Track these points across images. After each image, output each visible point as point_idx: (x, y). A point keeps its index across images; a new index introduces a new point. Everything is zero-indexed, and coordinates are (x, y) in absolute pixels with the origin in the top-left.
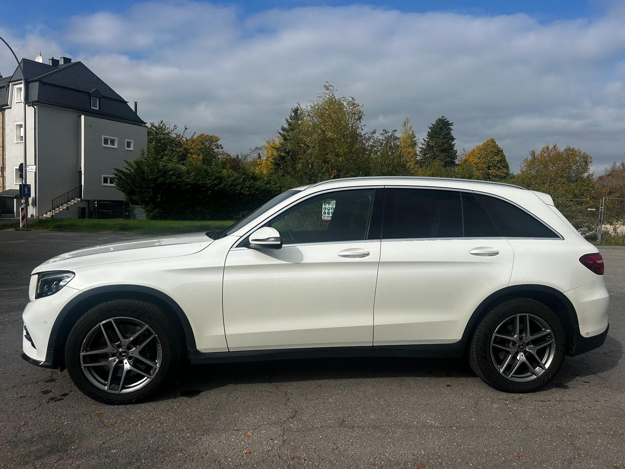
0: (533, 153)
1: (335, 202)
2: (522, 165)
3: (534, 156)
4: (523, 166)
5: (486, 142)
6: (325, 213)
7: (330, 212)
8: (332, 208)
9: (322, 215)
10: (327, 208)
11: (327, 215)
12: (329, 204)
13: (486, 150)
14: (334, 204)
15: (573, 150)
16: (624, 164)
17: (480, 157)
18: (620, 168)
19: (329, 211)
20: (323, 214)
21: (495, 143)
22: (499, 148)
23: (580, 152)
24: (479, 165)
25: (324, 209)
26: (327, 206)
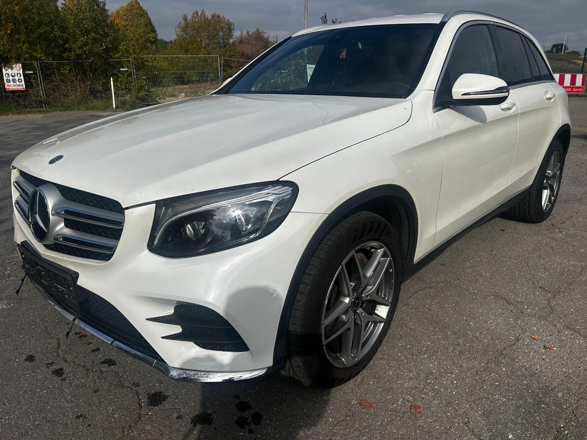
0: (185, 18)
1: (21, 65)
2: (177, 29)
3: (186, 20)
4: (178, 31)
5: (130, 2)
6: (8, 81)
7: (17, 80)
8: (17, 74)
9: (4, 84)
10: (10, 75)
11: (12, 83)
12: (12, 68)
13: (131, 11)
14: (20, 69)
15: (218, 17)
16: (248, 32)
17: (127, 19)
18: (245, 36)
19: (15, 78)
20: (5, 82)
21: (139, 4)
22: (144, 10)
23: (225, 19)
24: (128, 27)
25: (5, 75)
26: (10, 71)
